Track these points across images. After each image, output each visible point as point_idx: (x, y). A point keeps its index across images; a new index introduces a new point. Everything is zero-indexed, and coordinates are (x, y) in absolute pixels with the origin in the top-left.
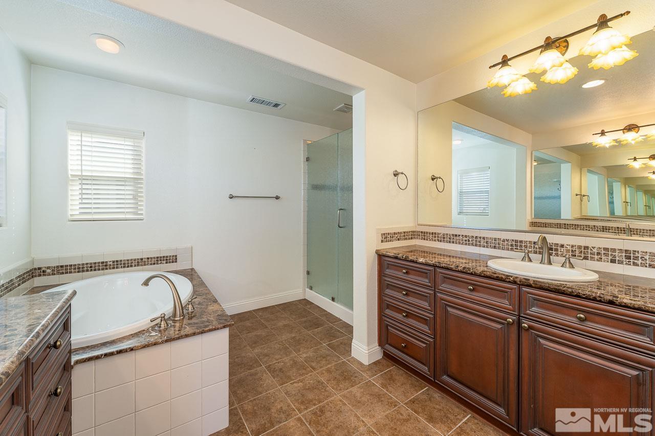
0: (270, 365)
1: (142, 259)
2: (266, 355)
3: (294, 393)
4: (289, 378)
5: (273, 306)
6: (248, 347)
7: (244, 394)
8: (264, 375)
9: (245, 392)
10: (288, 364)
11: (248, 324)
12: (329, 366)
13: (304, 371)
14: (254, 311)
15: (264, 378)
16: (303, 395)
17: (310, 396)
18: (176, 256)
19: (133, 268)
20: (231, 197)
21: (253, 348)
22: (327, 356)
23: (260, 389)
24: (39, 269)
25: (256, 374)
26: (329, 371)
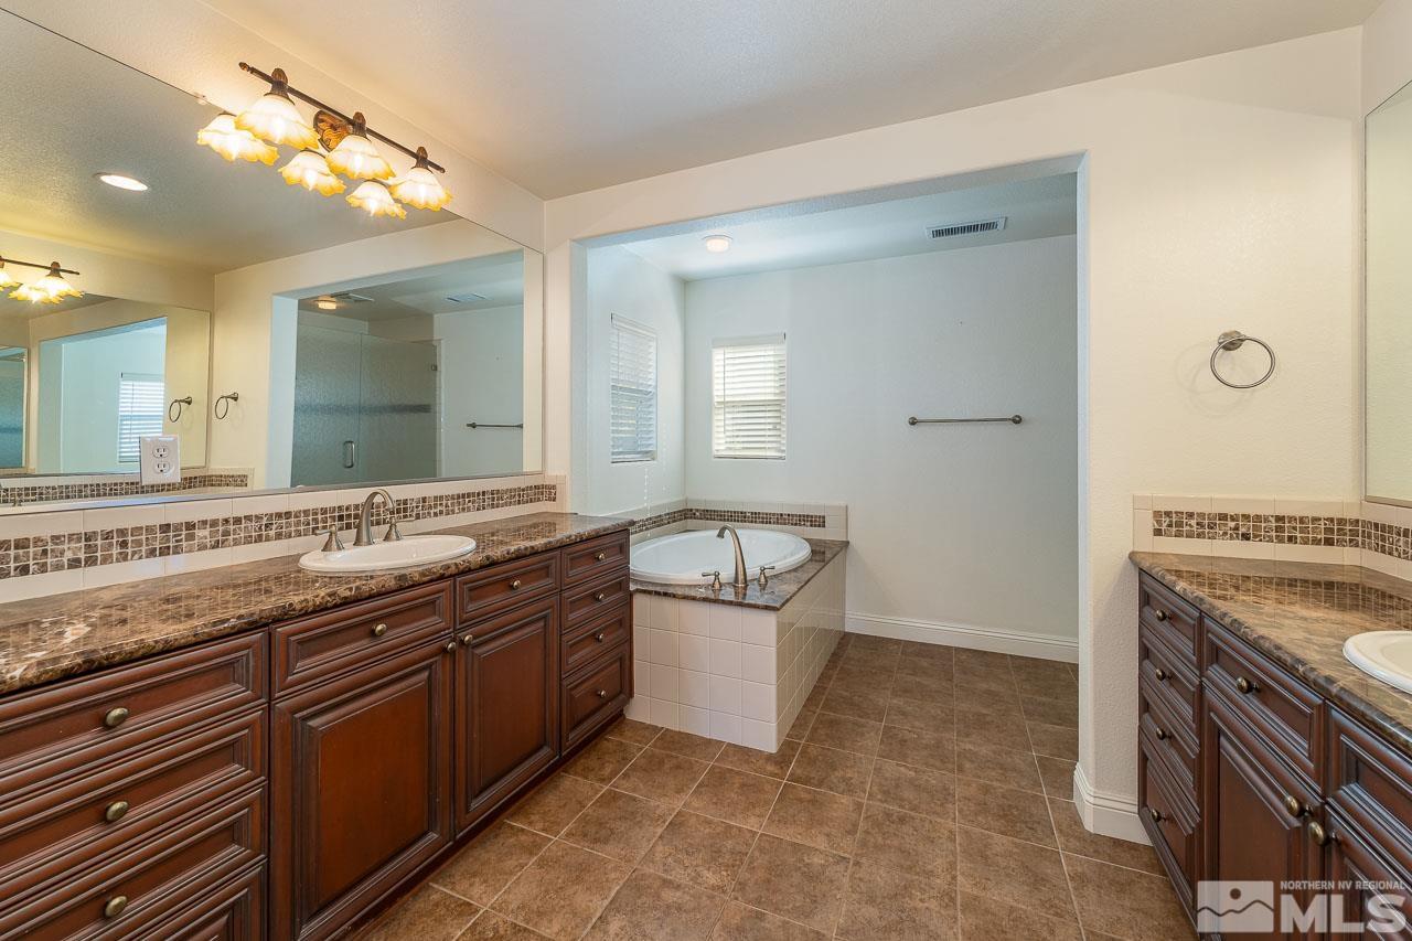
0: (895, 728)
1: (781, 515)
2: (904, 714)
3: (887, 775)
4: (904, 757)
5: (1003, 656)
6: (889, 693)
7: (823, 737)
8: (872, 734)
9: (827, 734)
10: (924, 742)
11: (925, 663)
12: (995, 784)
13: (938, 764)
14: (957, 649)
15: (868, 735)
16: (897, 786)
17: (908, 794)
18: (824, 517)
19: (772, 526)
20: (913, 422)
21: (895, 694)
22: (1014, 770)
23: (848, 744)
24: (691, 510)
25: (863, 726)
26: (986, 790)
